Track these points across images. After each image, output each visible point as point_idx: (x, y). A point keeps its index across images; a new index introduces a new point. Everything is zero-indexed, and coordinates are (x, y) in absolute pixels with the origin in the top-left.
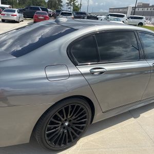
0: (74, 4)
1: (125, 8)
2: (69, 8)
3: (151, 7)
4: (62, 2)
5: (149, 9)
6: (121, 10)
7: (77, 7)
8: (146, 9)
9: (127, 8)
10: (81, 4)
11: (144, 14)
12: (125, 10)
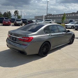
0: (18, 15)
1: (42, 16)
2: (15, 17)
3: (52, 15)
4: (11, 14)
5: (52, 16)
6: (40, 17)
7: (19, 16)
8: (51, 16)
9: (43, 16)
10: (21, 15)
11: (50, 18)
12: (42, 17)
